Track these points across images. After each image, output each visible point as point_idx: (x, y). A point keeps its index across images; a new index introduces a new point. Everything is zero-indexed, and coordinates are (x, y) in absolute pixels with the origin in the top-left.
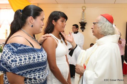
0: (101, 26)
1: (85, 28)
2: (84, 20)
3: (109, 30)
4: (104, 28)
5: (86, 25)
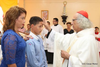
0: (80, 22)
1: (66, 21)
2: (66, 14)
3: (86, 25)
4: (82, 24)
5: (67, 18)
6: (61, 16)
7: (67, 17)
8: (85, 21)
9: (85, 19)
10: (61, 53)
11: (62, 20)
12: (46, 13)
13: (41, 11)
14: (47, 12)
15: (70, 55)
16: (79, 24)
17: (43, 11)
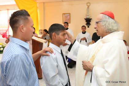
0: (105, 25)
1: (90, 24)
2: (89, 16)
4: (108, 26)
5: (91, 21)
6: (85, 19)
7: (91, 19)
8: (111, 22)
9: (112, 20)
10: (83, 64)
11: (86, 23)
12: (68, 16)
13: (62, 14)
14: (69, 14)
15: (93, 66)
16: (104, 26)
17: (65, 14)
